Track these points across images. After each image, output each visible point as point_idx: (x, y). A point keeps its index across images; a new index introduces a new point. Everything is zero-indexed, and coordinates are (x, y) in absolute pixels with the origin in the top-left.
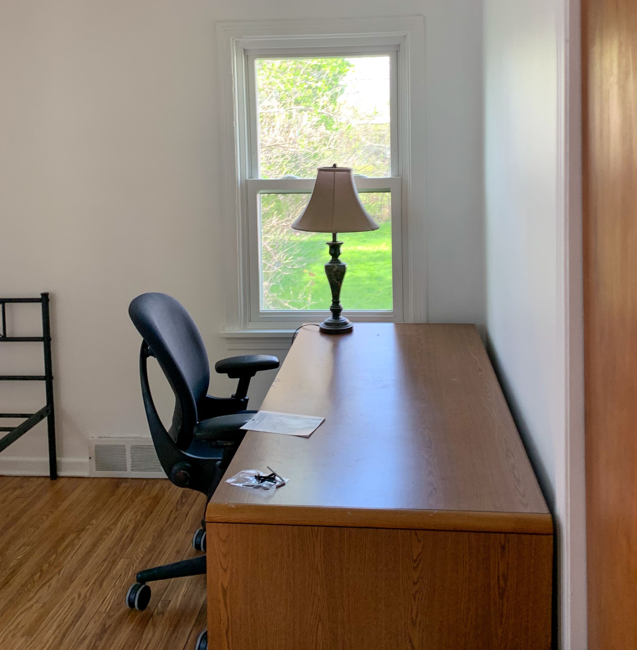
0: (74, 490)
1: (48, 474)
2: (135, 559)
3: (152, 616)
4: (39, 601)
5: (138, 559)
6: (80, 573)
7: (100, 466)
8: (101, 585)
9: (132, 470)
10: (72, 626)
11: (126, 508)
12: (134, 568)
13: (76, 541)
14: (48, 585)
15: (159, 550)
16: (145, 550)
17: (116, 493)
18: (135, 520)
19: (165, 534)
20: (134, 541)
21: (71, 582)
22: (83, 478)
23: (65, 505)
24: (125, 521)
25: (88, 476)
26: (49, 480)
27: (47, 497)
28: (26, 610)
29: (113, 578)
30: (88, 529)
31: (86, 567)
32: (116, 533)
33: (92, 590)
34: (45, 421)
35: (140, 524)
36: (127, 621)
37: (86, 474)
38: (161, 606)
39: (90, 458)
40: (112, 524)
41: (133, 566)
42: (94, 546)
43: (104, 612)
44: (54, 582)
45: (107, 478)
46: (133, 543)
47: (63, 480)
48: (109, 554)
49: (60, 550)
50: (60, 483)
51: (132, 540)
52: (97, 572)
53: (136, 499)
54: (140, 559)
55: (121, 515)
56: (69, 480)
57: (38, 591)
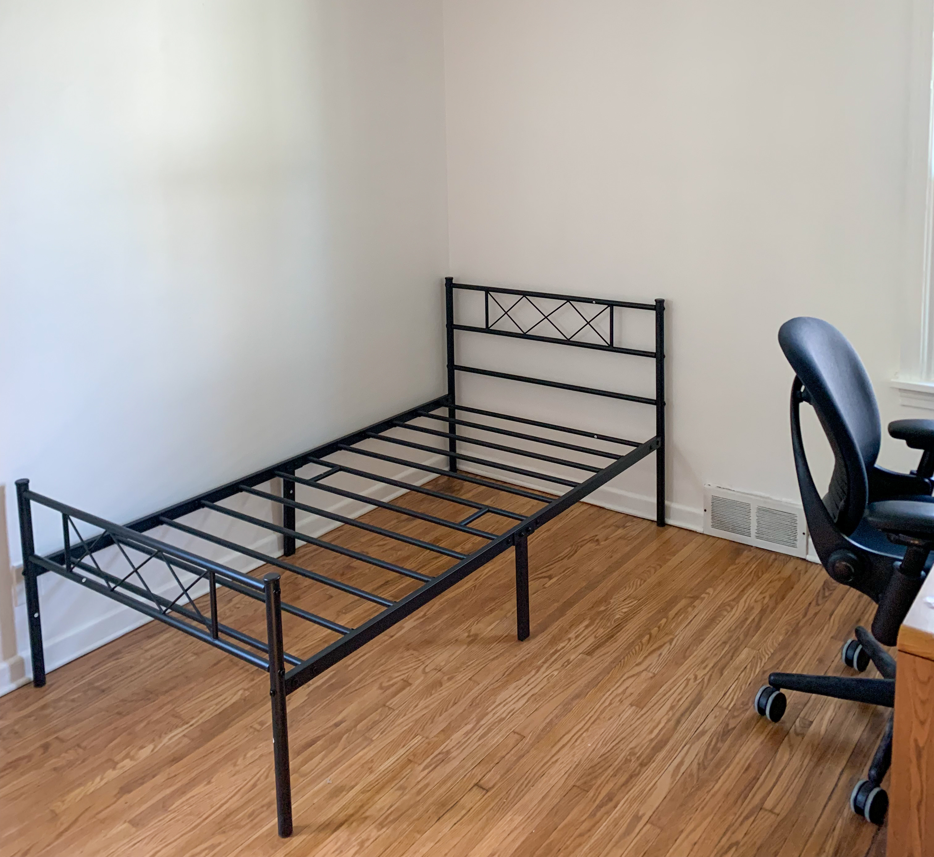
0: (685, 545)
1: (655, 518)
2: (764, 653)
3: (788, 733)
4: (649, 669)
5: (768, 654)
6: (696, 650)
7: (717, 522)
8: (722, 674)
9: (757, 537)
10: (688, 713)
11: (749, 584)
12: (763, 664)
13: (690, 609)
14: (659, 652)
15: (795, 649)
16: (776, 645)
17: (737, 561)
18: (762, 602)
19: (803, 631)
20: (761, 629)
21: (685, 658)
22: (696, 532)
23: (675, 561)
24: (748, 601)
25: (702, 532)
26: (654, 526)
27: (654, 546)
28: (633, 676)
29: (736, 669)
30: (704, 598)
31: (704, 643)
32: (738, 611)
33: (711, 676)
34: (653, 455)
35: (769, 610)
36: (755, 729)
37: (699, 529)
38: (800, 726)
39: (705, 510)
40: (733, 600)
41: (761, 662)
42: (712, 621)
43: (727, 708)
44: (665, 650)
45: (725, 539)
46: (759, 632)
47: (670, 529)
48: (730, 638)
49: (672, 613)
50: (668, 533)
51: (758, 627)
52: (716, 654)
53: (763, 574)
54: (770, 655)
55: (743, 591)
56: (679, 531)
57: (646, 657)
